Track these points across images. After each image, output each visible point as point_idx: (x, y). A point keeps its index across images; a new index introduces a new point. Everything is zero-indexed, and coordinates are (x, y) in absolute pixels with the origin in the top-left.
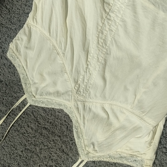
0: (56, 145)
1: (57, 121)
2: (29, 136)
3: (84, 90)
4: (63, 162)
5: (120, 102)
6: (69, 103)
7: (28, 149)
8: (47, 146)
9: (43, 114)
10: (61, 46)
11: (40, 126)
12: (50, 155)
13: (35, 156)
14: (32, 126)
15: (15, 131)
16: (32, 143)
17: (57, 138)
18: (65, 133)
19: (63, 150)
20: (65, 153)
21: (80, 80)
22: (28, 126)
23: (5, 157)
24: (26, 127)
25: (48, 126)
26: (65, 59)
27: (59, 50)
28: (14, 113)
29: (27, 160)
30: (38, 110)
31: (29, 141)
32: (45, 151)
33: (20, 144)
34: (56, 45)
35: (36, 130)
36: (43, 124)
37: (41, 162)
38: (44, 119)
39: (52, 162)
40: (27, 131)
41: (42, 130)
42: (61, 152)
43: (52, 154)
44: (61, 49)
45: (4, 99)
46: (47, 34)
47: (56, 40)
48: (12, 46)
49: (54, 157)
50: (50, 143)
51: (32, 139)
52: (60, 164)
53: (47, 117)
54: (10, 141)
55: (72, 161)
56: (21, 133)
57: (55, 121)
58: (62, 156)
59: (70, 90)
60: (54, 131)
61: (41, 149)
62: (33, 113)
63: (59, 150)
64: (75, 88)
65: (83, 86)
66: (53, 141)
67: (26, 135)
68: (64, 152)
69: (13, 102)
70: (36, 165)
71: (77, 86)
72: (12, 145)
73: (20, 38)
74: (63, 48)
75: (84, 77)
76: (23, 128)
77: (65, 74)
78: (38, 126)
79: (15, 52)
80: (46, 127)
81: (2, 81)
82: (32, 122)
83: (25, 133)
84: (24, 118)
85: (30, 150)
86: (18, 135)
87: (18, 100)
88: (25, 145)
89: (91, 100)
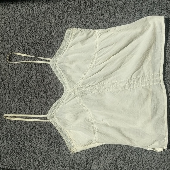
0: (41, 99)
1: (54, 90)
2: (31, 78)
6: (69, 88)
8: (35, 95)
10: (97, 63)
13: (23, 91)
14: (38, 77)
16: (28, 84)
21: (86, 86)
22: (36, 75)
23: (5, 72)
25: (47, 86)
26: (91, 69)
27: (94, 63)
29: (16, 87)
31: (28, 80)
32: (32, 96)
33: (21, 76)
34: (95, 59)
37: (23, 97)
41: (42, 85)
44: (95, 63)
46: (98, 49)
47: (98, 57)
48: (75, 30)
53: (51, 82)
60: (47, 92)
61: (30, 92)
62: (46, 72)
65: (84, 90)
73: (83, 32)
74: (97, 64)
75: (89, 87)
76: (32, 72)
79: (73, 35)
80: (45, 86)
82: (41, 75)
83: (30, 75)
84: (38, 68)
87: (45, 57)
88: (23, 80)
89: (80, 99)
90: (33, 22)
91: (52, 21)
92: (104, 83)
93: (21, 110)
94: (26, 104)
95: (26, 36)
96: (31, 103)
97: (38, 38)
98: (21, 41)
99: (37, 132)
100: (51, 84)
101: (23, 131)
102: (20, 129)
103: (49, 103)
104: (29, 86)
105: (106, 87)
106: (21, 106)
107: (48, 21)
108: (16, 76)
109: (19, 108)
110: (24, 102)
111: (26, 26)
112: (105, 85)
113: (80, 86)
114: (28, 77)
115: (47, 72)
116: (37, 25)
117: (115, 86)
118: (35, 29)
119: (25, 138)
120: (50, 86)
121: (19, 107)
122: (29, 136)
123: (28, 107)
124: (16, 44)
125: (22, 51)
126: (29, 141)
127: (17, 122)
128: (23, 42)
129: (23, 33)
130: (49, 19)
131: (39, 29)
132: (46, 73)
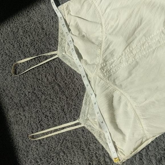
0: (61, 102)
1: (71, 85)
2: (42, 83)
3: (107, 71)
4: (59, 118)
5: (131, 97)
7: (35, 93)
8: (53, 100)
9: (63, 74)
11: (55, 81)
12: (51, 107)
13: (38, 102)
14: (49, 77)
15: (33, 74)
16: (41, 90)
17: (64, 97)
18: (73, 98)
19: (64, 109)
20: (64, 113)
21: (110, 62)
22: (46, 76)
23: (12, 89)
24: (44, 76)
25: (62, 84)
27: (104, 30)
28: (39, 59)
29: (29, 101)
30: (60, 68)
31: (39, 87)
32: (49, 103)
33: (31, 86)
34: (103, 25)
35: (50, 83)
36: (59, 81)
37: (40, 108)
38: (62, 78)
39: (50, 113)
40: (42, 79)
41: (56, 85)
42: (62, 110)
43: (53, 108)
45: (37, 44)
49: (53, 111)
50: (56, 98)
51: (43, 87)
52: (55, 118)
53: (65, 78)
54: (23, 80)
55: (66, 120)
56: (36, 78)
57: (70, 84)
58: (60, 113)
59: (97, 64)
60: (65, 91)
61: (46, 99)
62: (55, 68)
63: (60, 107)
64: (101, 64)
66: (60, 98)
67: (40, 82)
68: (64, 111)
69: (44, 51)
70: (35, 108)
71: (104, 64)
72: (23, 83)
75: (114, 62)
76: (40, 75)
77: (99, 50)
78: (54, 80)
80: (60, 84)
81: (44, 29)
82: (51, 74)
83: (39, 80)
84: (46, 68)
85: (36, 95)
86: (33, 78)
87: (48, 52)
88: (35, 89)
89: (108, 81)
90: (24, 20)
91: (43, 9)
92: (131, 49)
93: (43, 125)
94: (46, 116)
95: (21, 39)
96: (50, 111)
97: (35, 34)
98: (18, 47)
99: (69, 145)
100: (66, 79)
101: (53, 150)
102: (48, 150)
103: (71, 103)
104: (43, 94)
105: (134, 52)
106: (42, 120)
107: (39, 11)
108: (25, 88)
109: (39, 124)
110: (43, 114)
111: (19, 29)
112: (133, 51)
113: (102, 65)
114: (38, 83)
115: (57, 67)
116: (29, 22)
117: (147, 45)
118: (29, 27)
119: (58, 159)
120: (65, 82)
121: (40, 122)
122: (62, 154)
123: (49, 118)
124: (14, 53)
125: (22, 57)
126: (64, 160)
127: (43, 142)
128: (21, 47)
129: (18, 37)
130: (39, 8)
131: (33, 25)
132: (57, 69)
